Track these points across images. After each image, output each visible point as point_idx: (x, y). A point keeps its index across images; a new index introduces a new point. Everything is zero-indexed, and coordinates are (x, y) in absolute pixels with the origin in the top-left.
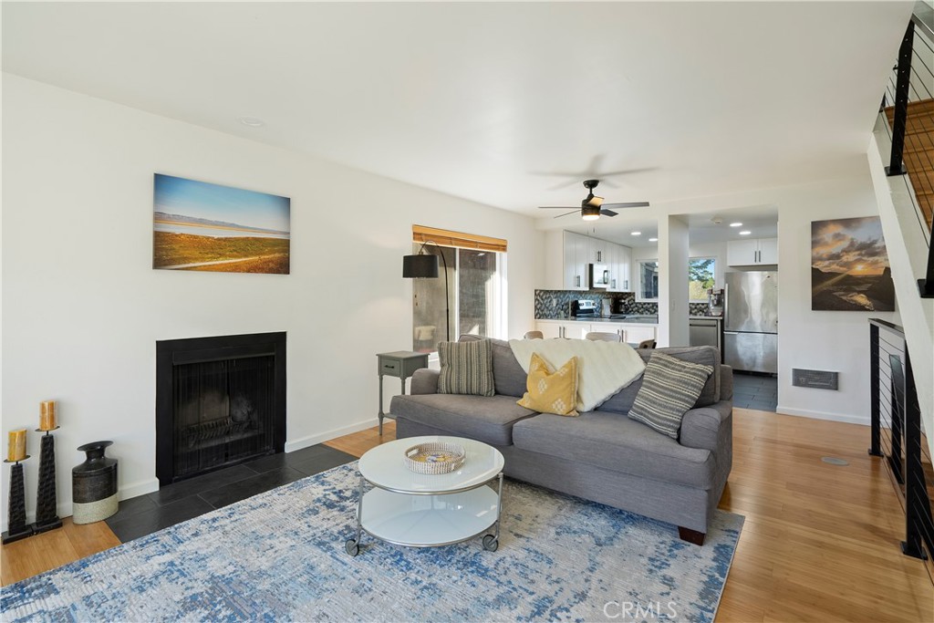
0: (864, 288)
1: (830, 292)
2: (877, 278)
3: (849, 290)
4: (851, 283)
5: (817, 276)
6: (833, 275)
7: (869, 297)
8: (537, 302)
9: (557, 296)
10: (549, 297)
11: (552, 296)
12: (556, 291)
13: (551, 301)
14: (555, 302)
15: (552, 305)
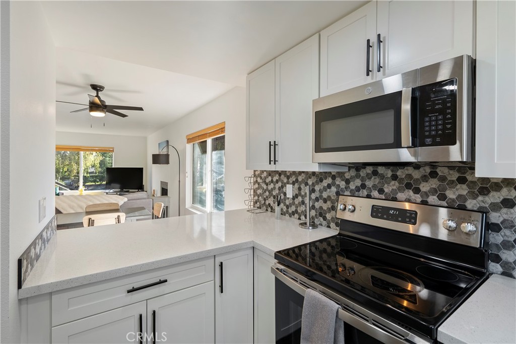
8: (257, 186)
9: (297, 180)
10: (277, 181)
11: (285, 180)
12: (294, 173)
13: (282, 187)
14: (290, 190)
15: (285, 194)
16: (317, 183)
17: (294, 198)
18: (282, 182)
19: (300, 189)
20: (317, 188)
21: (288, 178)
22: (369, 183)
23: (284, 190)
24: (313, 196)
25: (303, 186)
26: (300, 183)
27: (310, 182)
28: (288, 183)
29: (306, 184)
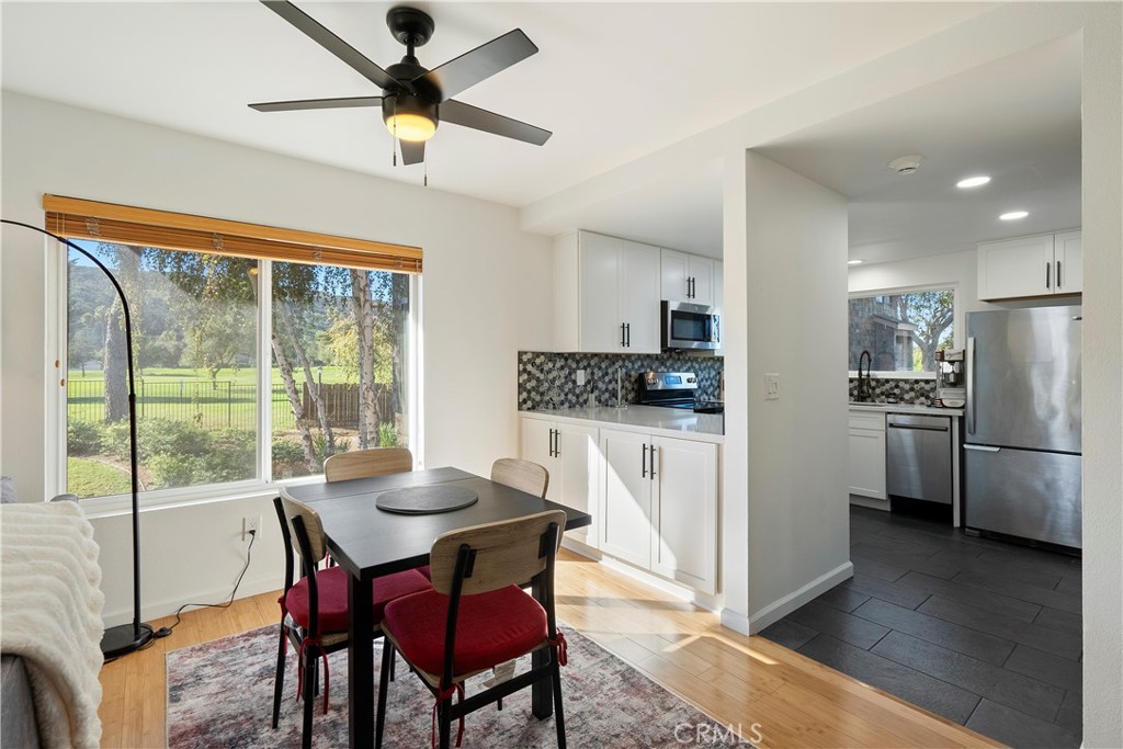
8: (525, 376)
9: (589, 365)
10: (562, 368)
11: (574, 366)
12: (585, 355)
13: (570, 374)
14: (581, 377)
15: (574, 382)
16: (610, 366)
17: (585, 386)
18: (570, 368)
19: (593, 373)
20: (610, 371)
21: (578, 362)
22: (645, 363)
23: (573, 377)
24: (607, 379)
25: (596, 370)
26: (593, 368)
27: (603, 366)
28: (578, 368)
29: (600, 368)
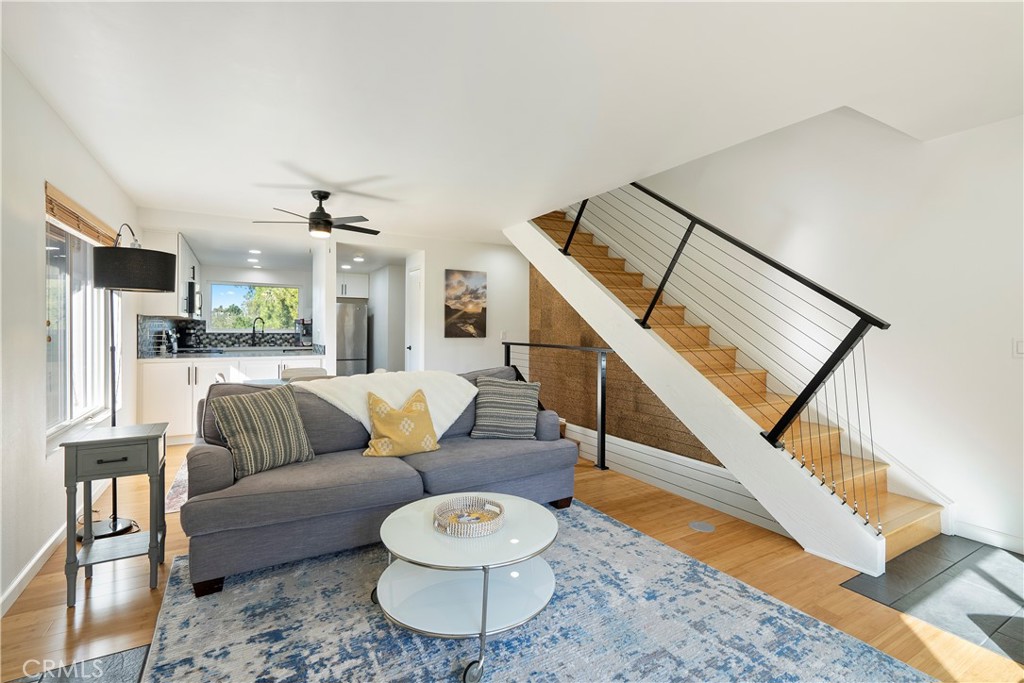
0: (472, 321)
1: (455, 324)
2: (478, 314)
3: (465, 323)
4: (466, 317)
5: (449, 311)
6: (457, 311)
7: (475, 328)
